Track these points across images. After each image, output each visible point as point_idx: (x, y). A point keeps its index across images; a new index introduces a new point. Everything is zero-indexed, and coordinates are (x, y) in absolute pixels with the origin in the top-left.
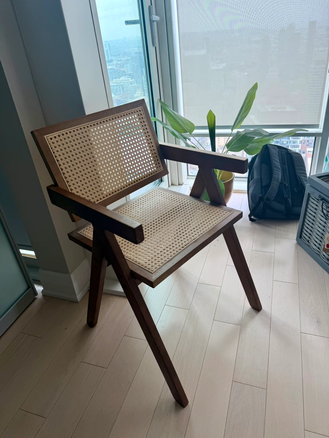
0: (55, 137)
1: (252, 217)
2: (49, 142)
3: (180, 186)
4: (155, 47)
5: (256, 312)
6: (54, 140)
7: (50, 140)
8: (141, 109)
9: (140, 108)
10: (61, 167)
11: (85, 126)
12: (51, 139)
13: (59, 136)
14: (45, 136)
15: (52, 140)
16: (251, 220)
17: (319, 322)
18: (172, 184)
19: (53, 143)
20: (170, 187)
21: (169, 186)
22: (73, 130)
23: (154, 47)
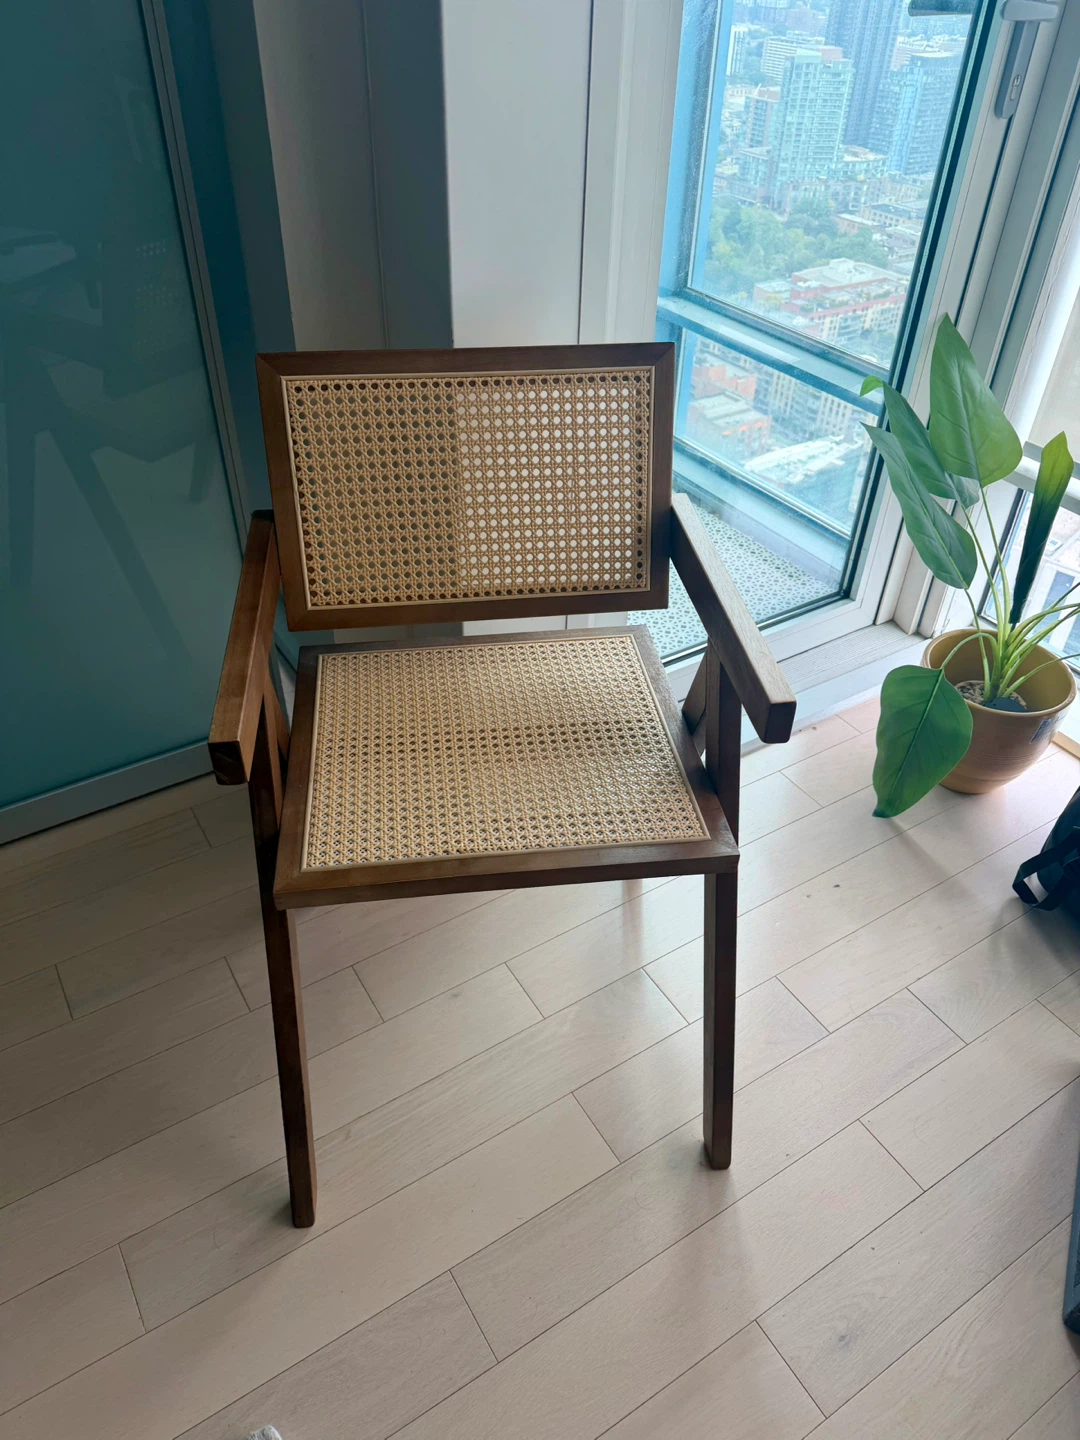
0: (312, 389)
1: (1033, 882)
2: (288, 396)
3: (917, 640)
4: (1010, 120)
5: (701, 1164)
6: (305, 395)
7: (294, 391)
8: (647, 375)
9: (642, 371)
10: (299, 473)
11: (415, 381)
12: (298, 390)
13: (325, 388)
14: (284, 379)
15: (300, 394)
16: (1019, 886)
17: (843, 1343)
18: (892, 622)
19: (300, 403)
20: (874, 627)
21: (874, 623)
22: (374, 381)
23: (1004, 122)
